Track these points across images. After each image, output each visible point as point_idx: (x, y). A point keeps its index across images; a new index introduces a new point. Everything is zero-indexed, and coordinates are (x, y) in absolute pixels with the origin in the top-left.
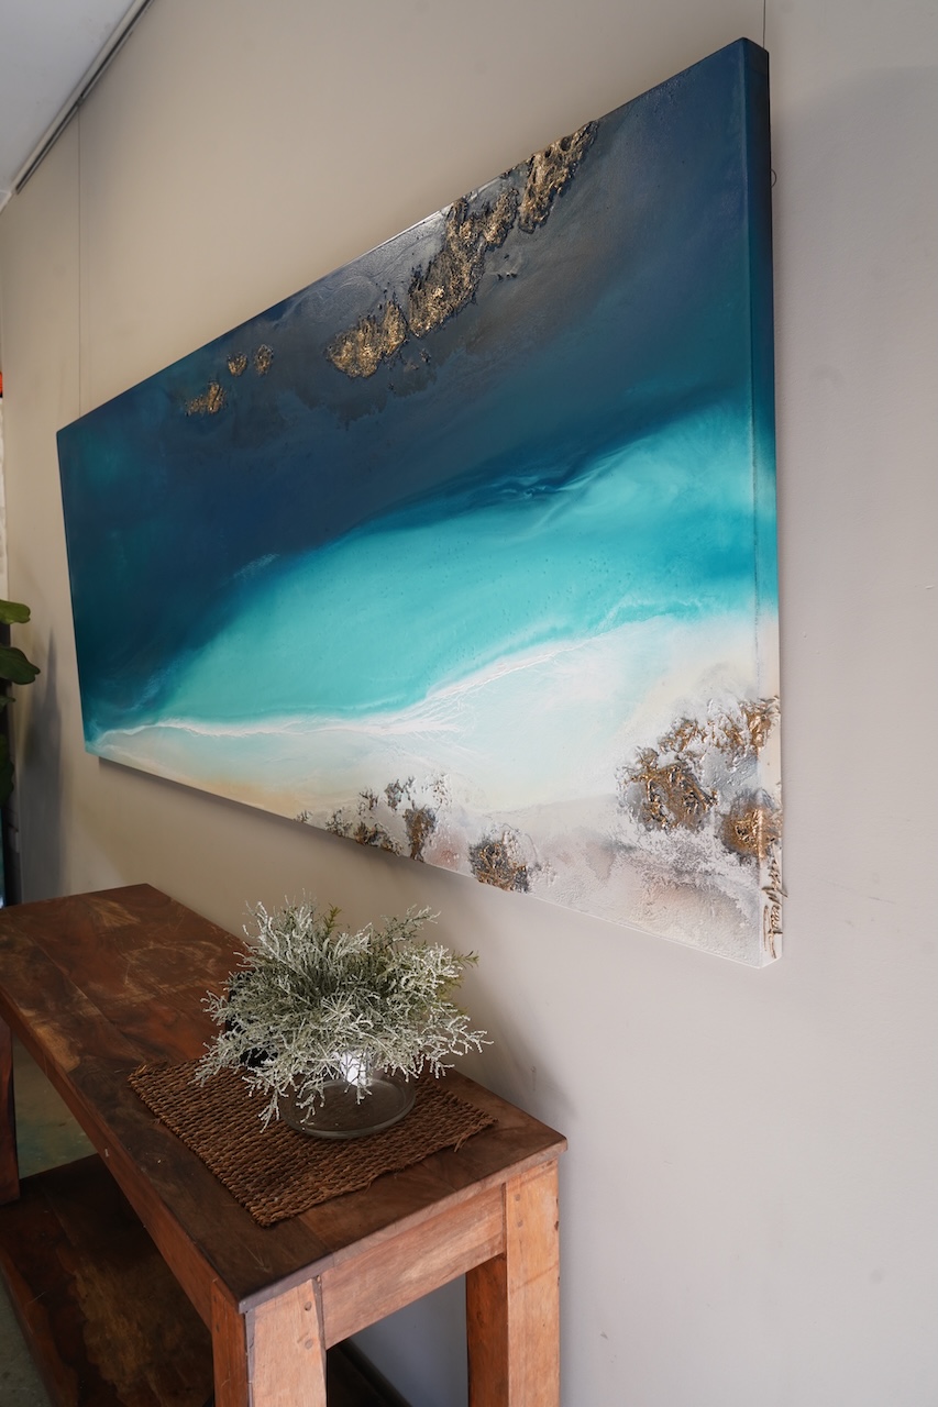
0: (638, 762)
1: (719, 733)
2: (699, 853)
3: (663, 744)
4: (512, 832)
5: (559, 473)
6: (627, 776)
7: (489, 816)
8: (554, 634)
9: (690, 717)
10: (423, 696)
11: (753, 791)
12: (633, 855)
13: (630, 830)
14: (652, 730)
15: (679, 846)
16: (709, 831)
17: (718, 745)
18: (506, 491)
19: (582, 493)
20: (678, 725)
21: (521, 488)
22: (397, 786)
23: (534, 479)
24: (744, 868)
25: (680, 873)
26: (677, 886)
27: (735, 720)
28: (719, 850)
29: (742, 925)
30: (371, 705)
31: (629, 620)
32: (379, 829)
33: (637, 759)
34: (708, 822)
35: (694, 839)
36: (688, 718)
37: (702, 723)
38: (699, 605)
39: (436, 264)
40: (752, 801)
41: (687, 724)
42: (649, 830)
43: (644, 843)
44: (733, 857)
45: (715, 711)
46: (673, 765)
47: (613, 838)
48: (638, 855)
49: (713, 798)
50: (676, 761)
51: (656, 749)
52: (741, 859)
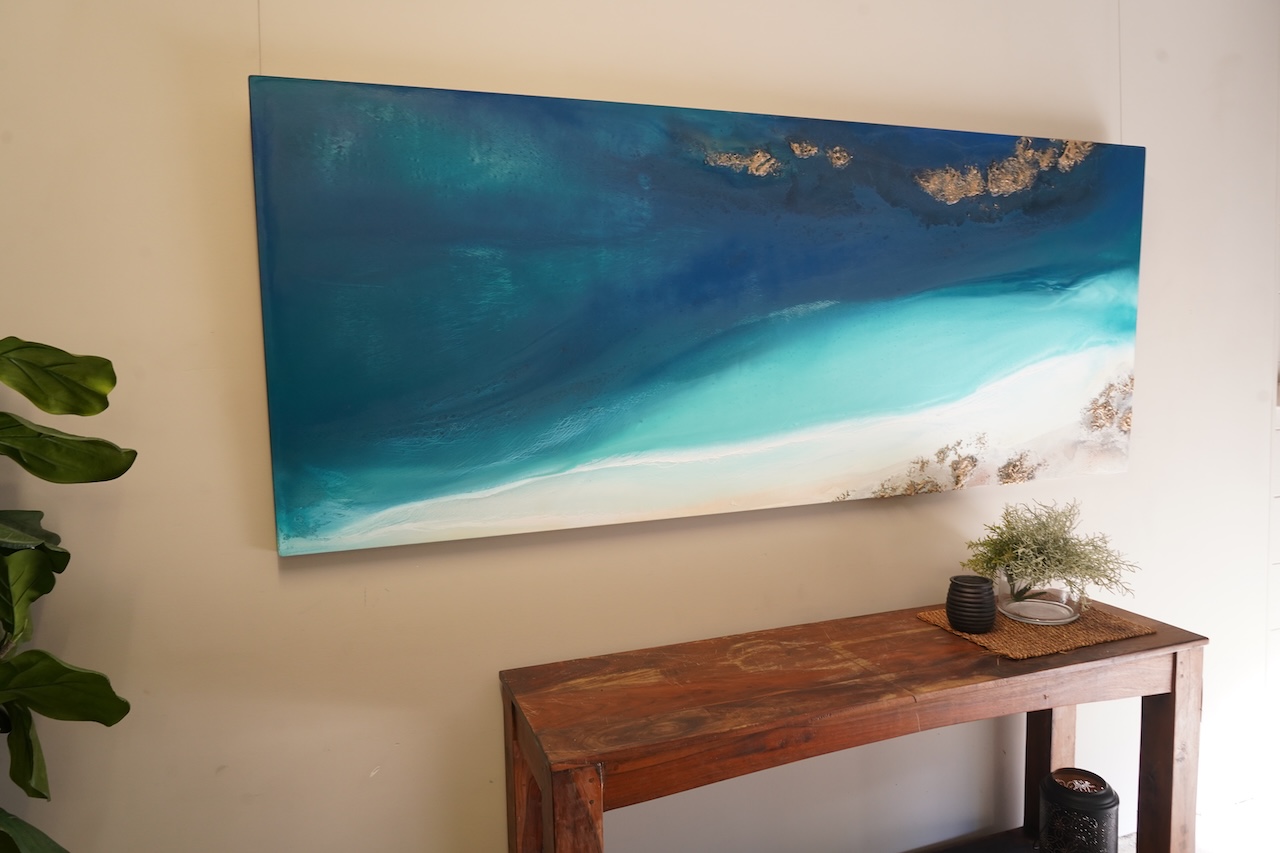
0: (1091, 404)
1: (1121, 387)
2: (1111, 435)
3: (1101, 396)
5: (1066, 281)
6: (1085, 411)
7: (1013, 448)
8: (1058, 353)
11: (1131, 406)
12: (1085, 444)
13: (1084, 434)
14: (1096, 391)
16: (1115, 425)
17: (1120, 392)
19: (1076, 292)
20: (1107, 387)
21: (1048, 286)
22: (947, 448)
23: (1054, 282)
24: (1125, 436)
25: (1103, 445)
26: (1102, 451)
27: (1126, 382)
28: (1118, 432)
29: (1123, 457)
32: (928, 480)
34: (1115, 422)
35: (1109, 430)
37: (1116, 384)
39: (1008, 161)
40: (1130, 409)
41: (1112, 385)
42: (1093, 432)
43: (1090, 437)
44: (1122, 433)
45: (1120, 379)
46: (1104, 403)
47: (1077, 439)
48: (1087, 443)
49: (1117, 412)
50: (1106, 401)
51: (1098, 398)
52: (1125, 433)
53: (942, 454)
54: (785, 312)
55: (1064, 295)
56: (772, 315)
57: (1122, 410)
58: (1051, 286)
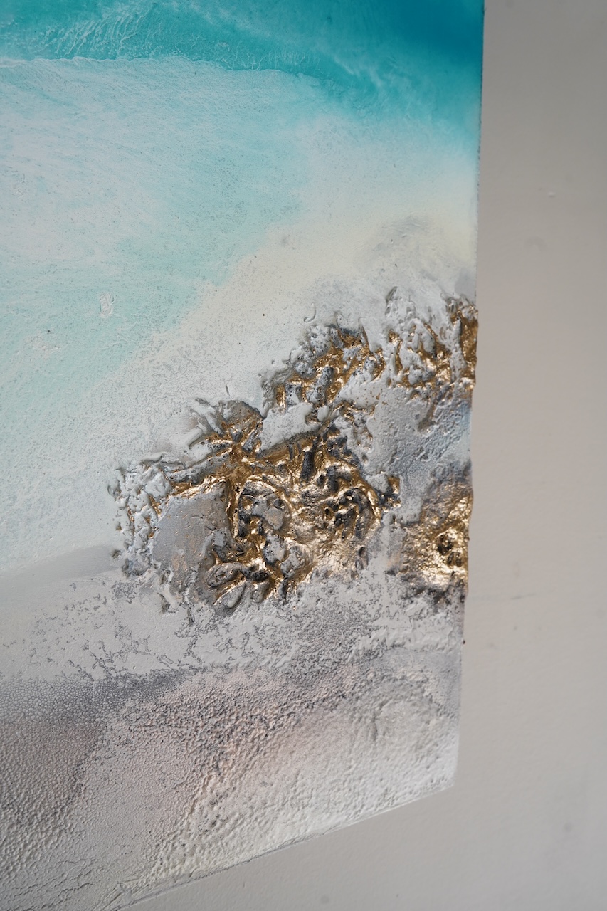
0: (199, 440)
1: (408, 355)
2: (354, 621)
3: (277, 390)
6: (156, 485)
9: (349, 324)
11: (461, 466)
12: (170, 698)
15: (306, 622)
17: (405, 381)
20: (320, 340)
24: (441, 614)
31: (188, 50)
33: (194, 433)
34: (377, 547)
37: (376, 336)
38: (379, 84)
41: (344, 337)
42: (229, 610)
43: (208, 649)
44: (422, 602)
45: (402, 312)
46: (306, 435)
47: (98, 674)
48: (189, 689)
49: (390, 494)
50: (313, 424)
51: (256, 399)
52: (437, 599)
57: (421, 483)
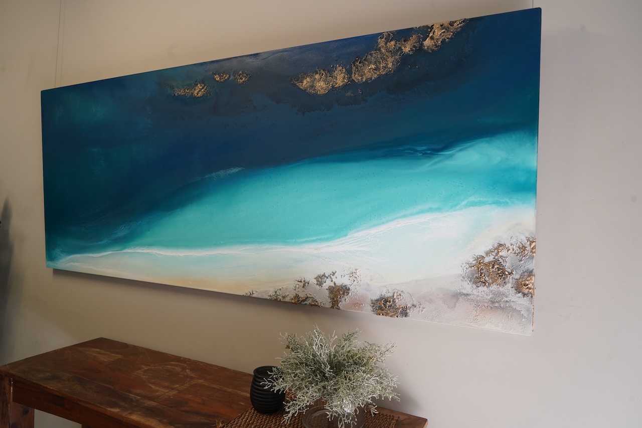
0: (475, 260)
1: (515, 248)
2: (503, 294)
3: (487, 253)
4: (400, 292)
6: (467, 266)
7: (385, 286)
8: (431, 210)
10: (346, 235)
11: (531, 270)
12: (468, 297)
13: (468, 287)
16: (509, 286)
17: (515, 253)
18: (407, 151)
19: (451, 156)
20: (496, 246)
21: (417, 151)
22: (324, 275)
23: (424, 148)
24: (525, 298)
25: (493, 302)
26: (491, 308)
27: (524, 244)
28: (513, 292)
29: (523, 320)
30: (308, 239)
31: (473, 206)
32: (309, 295)
34: (509, 282)
35: (501, 289)
36: (501, 243)
37: (508, 245)
38: (509, 201)
39: (371, 55)
40: (530, 273)
41: (500, 245)
42: (478, 287)
43: (475, 292)
44: (520, 295)
45: (515, 240)
46: (492, 261)
47: (459, 291)
48: (472, 297)
49: (512, 273)
50: (494, 260)
51: (484, 255)
52: (524, 295)
53: (320, 279)
54: (214, 174)
55: (436, 159)
56: (207, 176)
57: (520, 272)
58: (420, 152)
